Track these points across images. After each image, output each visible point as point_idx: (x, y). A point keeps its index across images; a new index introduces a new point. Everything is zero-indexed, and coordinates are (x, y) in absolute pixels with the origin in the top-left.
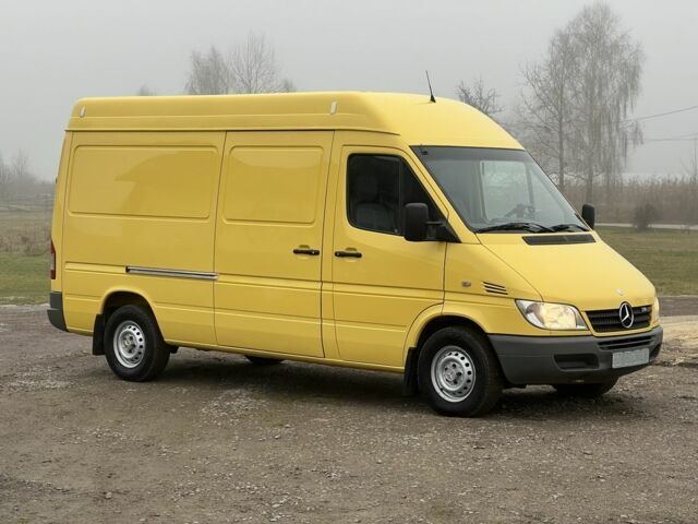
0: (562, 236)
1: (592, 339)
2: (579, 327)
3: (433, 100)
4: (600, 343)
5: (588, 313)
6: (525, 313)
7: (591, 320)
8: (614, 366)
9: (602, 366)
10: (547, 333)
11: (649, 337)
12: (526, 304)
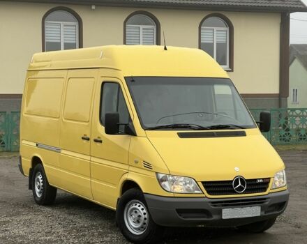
0: (212, 132)
1: (206, 199)
2: (196, 192)
3: (165, 49)
4: (213, 203)
5: (203, 183)
6: (161, 181)
7: (205, 187)
8: (223, 217)
9: (215, 217)
10: (172, 195)
11: (265, 199)
12: (161, 176)
